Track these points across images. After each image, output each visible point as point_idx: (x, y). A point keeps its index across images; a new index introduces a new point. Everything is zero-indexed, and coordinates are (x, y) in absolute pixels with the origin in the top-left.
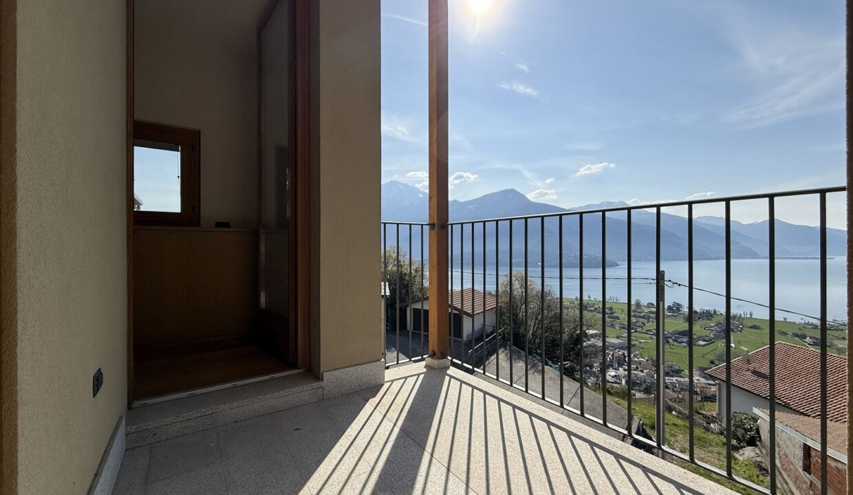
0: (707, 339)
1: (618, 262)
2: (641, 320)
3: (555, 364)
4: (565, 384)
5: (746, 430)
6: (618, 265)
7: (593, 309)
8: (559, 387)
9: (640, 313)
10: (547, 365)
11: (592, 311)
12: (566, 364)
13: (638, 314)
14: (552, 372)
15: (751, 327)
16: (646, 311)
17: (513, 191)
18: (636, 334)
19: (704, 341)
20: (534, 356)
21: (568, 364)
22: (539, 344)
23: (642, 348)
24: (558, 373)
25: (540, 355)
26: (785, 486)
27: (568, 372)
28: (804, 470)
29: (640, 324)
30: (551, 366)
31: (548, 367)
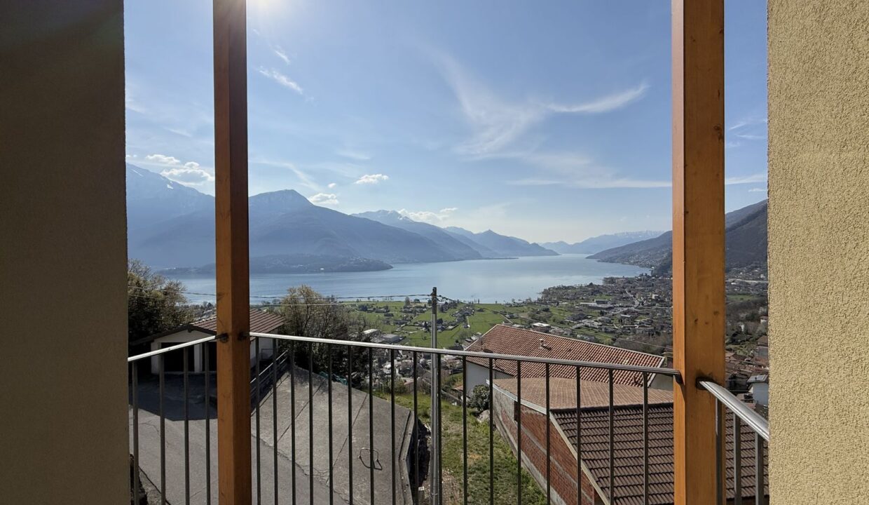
0: (454, 323)
1: (393, 266)
2: (410, 314)
3: (343, 378)
4: (353, 397)
5: (483, 398)
6: (392, 267)
7: (372, 309)
8: (348, 401)
9: (409, 308)
10: (335, 380)
11: (371, 312)
12: (354, 375)
13: (407, 310)
14: (339, 388)
15: (479, 311)
16: (414, 306)
17: (293, 192)
18: (407, 327)
19: (452, 325)
20: (322, 375)
21: (355, 375)
22: (325, 359)
23: (411, 339)
24: (346, 387)
25: (328, 371)
26: (505, 434)
27: (355, 384)
28: (515, 420)
29: (409, 318)
30: (339, 381)
31: (336, 383)
